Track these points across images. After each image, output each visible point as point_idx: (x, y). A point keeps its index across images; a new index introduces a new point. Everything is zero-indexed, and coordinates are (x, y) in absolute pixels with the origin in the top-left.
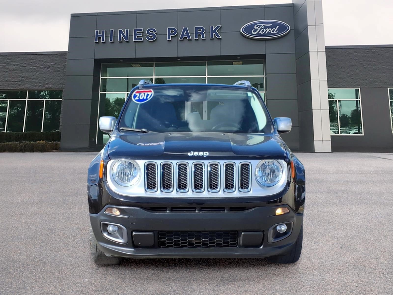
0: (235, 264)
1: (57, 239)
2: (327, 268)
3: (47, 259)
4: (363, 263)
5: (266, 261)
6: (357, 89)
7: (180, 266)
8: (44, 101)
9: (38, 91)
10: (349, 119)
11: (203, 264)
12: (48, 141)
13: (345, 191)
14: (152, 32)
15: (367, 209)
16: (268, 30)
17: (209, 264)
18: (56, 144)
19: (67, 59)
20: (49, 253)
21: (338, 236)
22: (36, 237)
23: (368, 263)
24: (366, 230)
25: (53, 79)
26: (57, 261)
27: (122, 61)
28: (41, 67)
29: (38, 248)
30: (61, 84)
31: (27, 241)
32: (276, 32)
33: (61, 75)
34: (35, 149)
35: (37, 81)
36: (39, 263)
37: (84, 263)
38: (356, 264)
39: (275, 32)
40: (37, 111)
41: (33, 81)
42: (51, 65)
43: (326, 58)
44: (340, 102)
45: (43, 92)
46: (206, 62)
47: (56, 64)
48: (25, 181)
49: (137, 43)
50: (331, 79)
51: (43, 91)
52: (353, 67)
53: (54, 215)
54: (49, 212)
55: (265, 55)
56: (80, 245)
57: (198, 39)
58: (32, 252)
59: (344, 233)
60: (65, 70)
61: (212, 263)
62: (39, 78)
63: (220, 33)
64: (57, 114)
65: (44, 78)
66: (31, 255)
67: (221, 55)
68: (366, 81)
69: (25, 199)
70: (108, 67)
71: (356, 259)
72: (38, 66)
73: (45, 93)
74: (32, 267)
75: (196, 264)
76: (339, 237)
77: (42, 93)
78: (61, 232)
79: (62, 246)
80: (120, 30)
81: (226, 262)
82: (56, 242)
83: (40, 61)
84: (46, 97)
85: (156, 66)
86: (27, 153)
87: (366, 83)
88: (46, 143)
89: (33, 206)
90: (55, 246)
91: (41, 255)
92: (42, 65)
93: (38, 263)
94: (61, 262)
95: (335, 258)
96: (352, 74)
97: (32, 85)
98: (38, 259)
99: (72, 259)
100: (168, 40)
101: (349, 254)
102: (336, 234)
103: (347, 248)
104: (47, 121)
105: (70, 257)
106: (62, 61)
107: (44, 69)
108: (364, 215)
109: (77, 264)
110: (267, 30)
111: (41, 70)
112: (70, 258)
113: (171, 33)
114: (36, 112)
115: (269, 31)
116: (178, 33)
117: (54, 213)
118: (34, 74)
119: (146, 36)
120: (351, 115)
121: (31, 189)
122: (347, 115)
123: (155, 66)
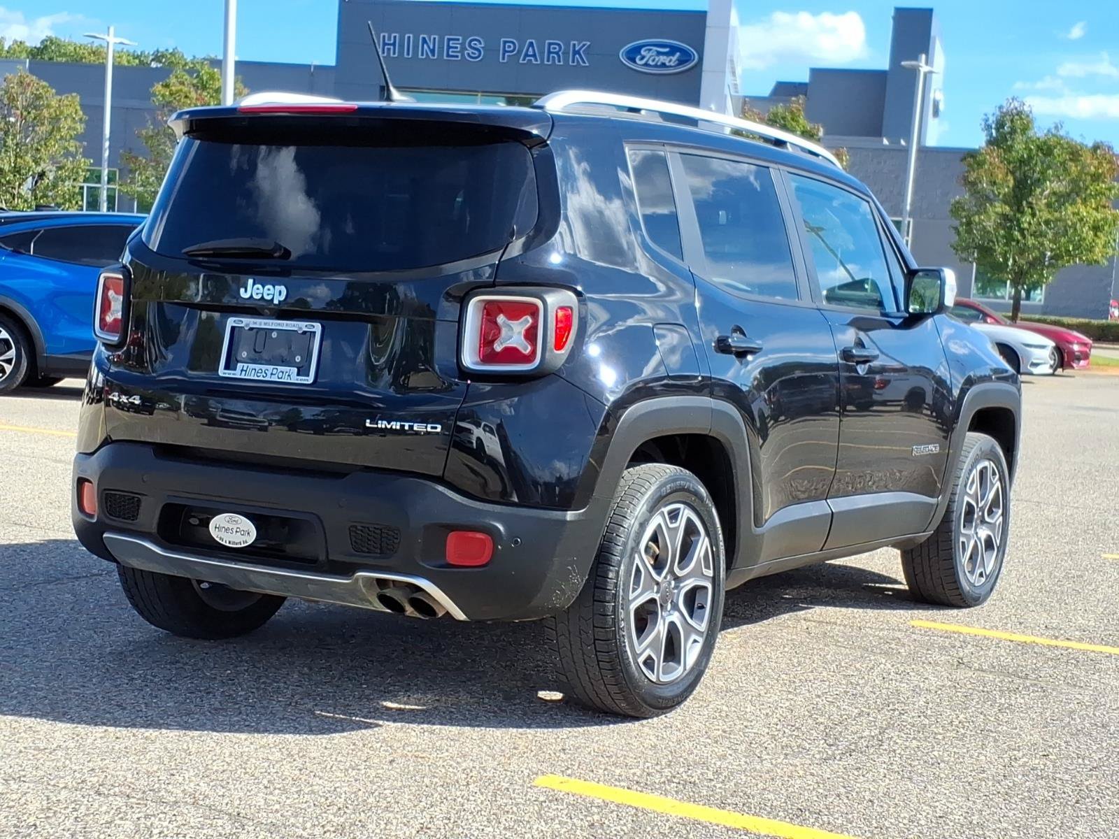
14: (476, 44)
39: (672, 64)
49: (450, 63)
57: (550, 65)
63: (586, 56)
80: (422, 37)
110: (660, 59)
113: (506, 49)
115: (663, 61)
116: (519, 51)
119: (466, 52)
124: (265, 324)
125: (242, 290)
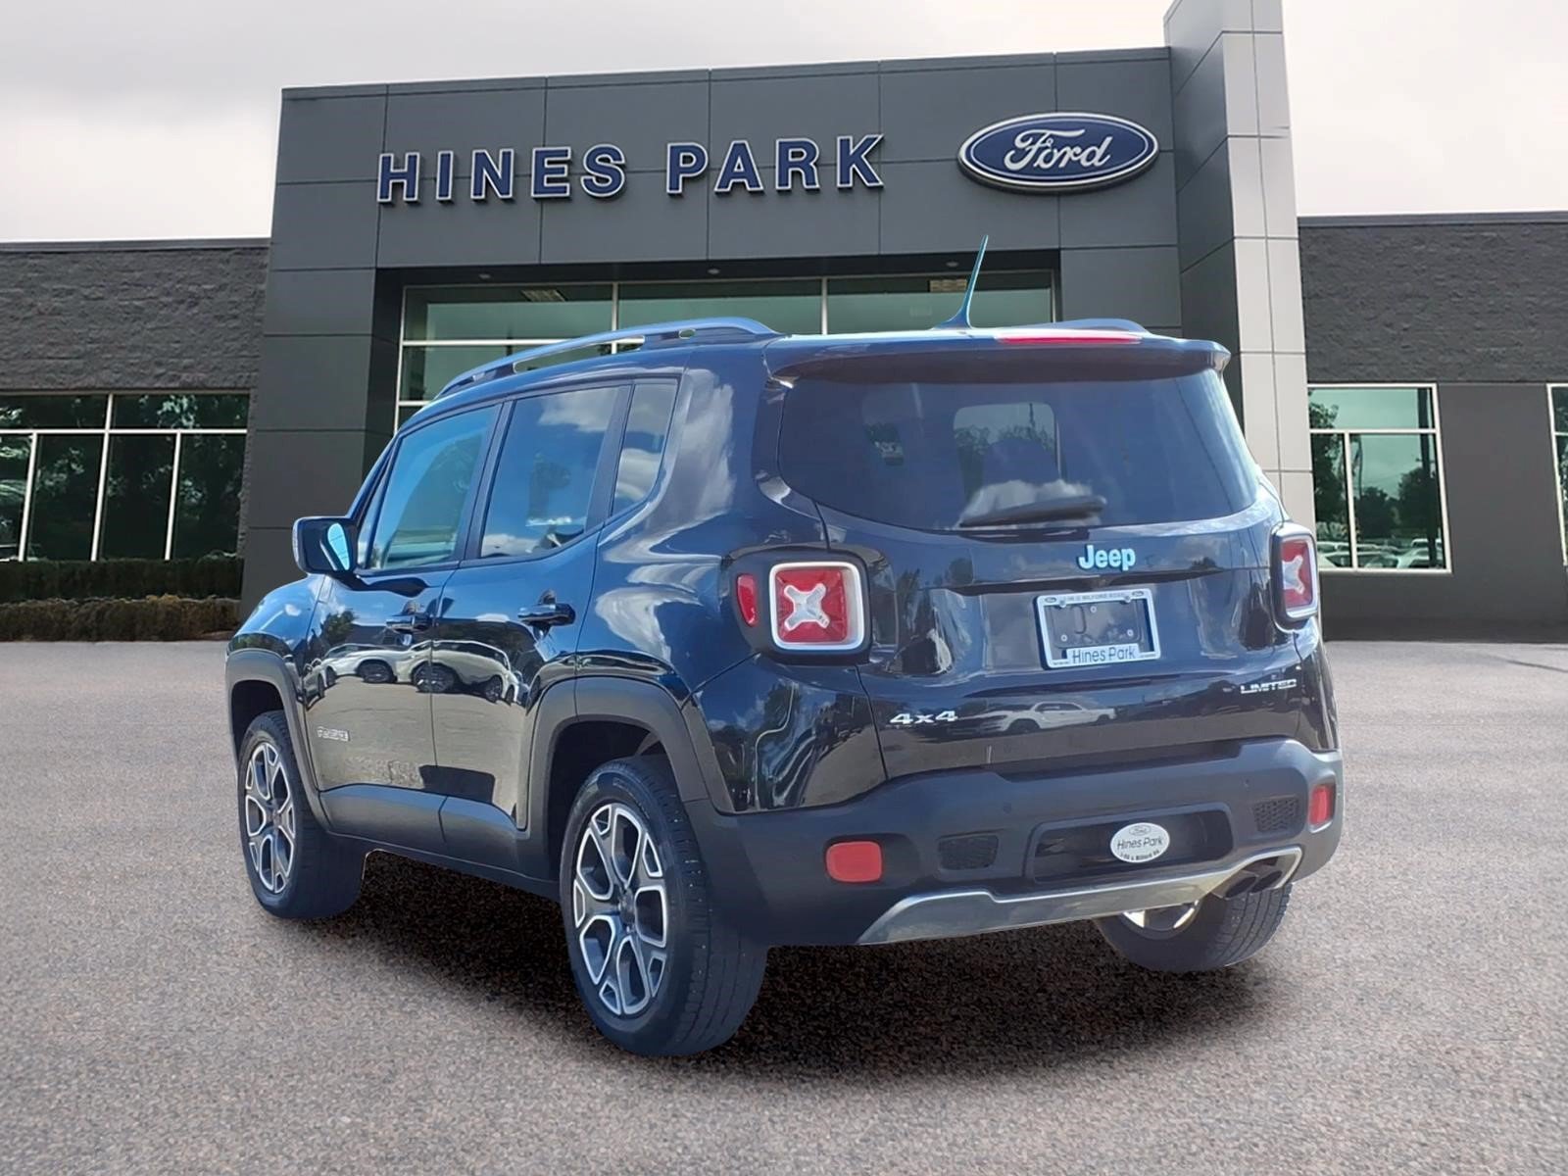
0: (938, 1061)
1: (228, 969)
2: (1304, 1076)
3: (188, 1043)
4: (1448, 1058)
5: (1060, 1051)
6: (1425, 389)
7: (717, 1067)
8: (174, 436)
9: (151, 396)
10: (1394, 509)
11: (811, 1061)
12: (192, 597)
13: (1376, 790)
14: (608, 161)
15: (1463, 858)
16: (1069, 152)
17: (836, 1062)
18: (224, 609)
19: (267, 270)
20: (194, 1019)
21: (1350, 955)
22: (145, 961)
23: (1468, 1058)
24: (1462, 934)
25: (213, 350)
26: (228, 1051)
27: (485, 276)
28: (164, 299)
29: (150, 1002)
30: (242, 367)
31: (106, 974)
32: (1100, 160)
33: (242, 334)
34: (138, 627)
35: (149, 356)
36: (157, 1057)
37: (335, 1058)
38: (1422, 1061)
39: (1095, 161)
40: (147, 477)
41: (131, 355)
42: (202, 295)
43: (1301, 266)
44: (1356, 440)
45: (171, 400)
46: (821, 281)
47: (222, 287)
48: (98, 753)
49: (547, 207)
50: (1322, 350)
51: (173, 397)
52: (1409, 300)
53: (216, 878)
54: (197, 867)
55: (1057, 252)
56: (319, 989)
57: (789, 191)
58: (127, 1017)
59: (1374, 944)
60: (257, 315)
61: (847, 1058)
62: (158, 346)
63: (876, 166)
64: (229, 489)
65: (177, 346)
66: (124, 1026)
67: (882, 253)
68: (1461, 359)
69: (99, 820)
70: (431, 302)
71: (1419, 1042)
72: (151, 298)
73: (181, 406)
74: (127, 1072)
75: (782, 1063)
76: (1351, 960)
77: (167, 406)
78: (241, 943)
79: (247, 995)
80: (477, 154)
81: (900, 1052)
82: (222, 980)
83: (158, 275)
84: (184, 421)
85: (624, 298)
86: (106, 643)
87: (1462, 366)
88: (183, 604)
89: (132, 844)
90: (219, 993)
91: (165, 1027)
92: (168, 294)
93: (153, 1056)
94: (243, 1053)
95: (1337, 1038)
96: (1405, 330)
97: (129, 374)
98: (153, 1044)
99: (286, 1044)
100: (671, 195)
101: (1395, 1024)
102: (1340, 950)
103: (1386, 1002)
104: (186, 515)
105: (278, 1034)
106: (248, 276)
107: (177, 309)
108: (1453, 877)
109: (306, 1061)
110: (1065, 153)
111: (162, 312)
112: (280, 1041)
113: (681, 165)
114: (144, 480)
115: (1075, 159)
116: (712, 166)
117: (216, 872)
118: (136, 327)
119: (582, 179)
120: (1401, 494)
121: (122, 781)
122: (1385, 491)
123: (619, 298)
124: (1084, 598)
125: (1082, 560)
